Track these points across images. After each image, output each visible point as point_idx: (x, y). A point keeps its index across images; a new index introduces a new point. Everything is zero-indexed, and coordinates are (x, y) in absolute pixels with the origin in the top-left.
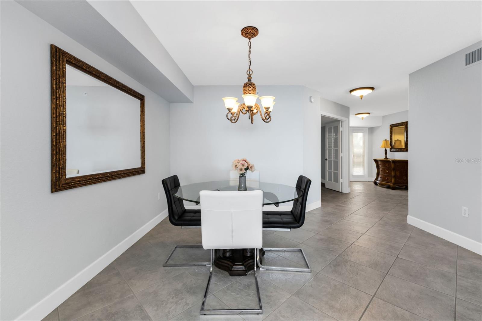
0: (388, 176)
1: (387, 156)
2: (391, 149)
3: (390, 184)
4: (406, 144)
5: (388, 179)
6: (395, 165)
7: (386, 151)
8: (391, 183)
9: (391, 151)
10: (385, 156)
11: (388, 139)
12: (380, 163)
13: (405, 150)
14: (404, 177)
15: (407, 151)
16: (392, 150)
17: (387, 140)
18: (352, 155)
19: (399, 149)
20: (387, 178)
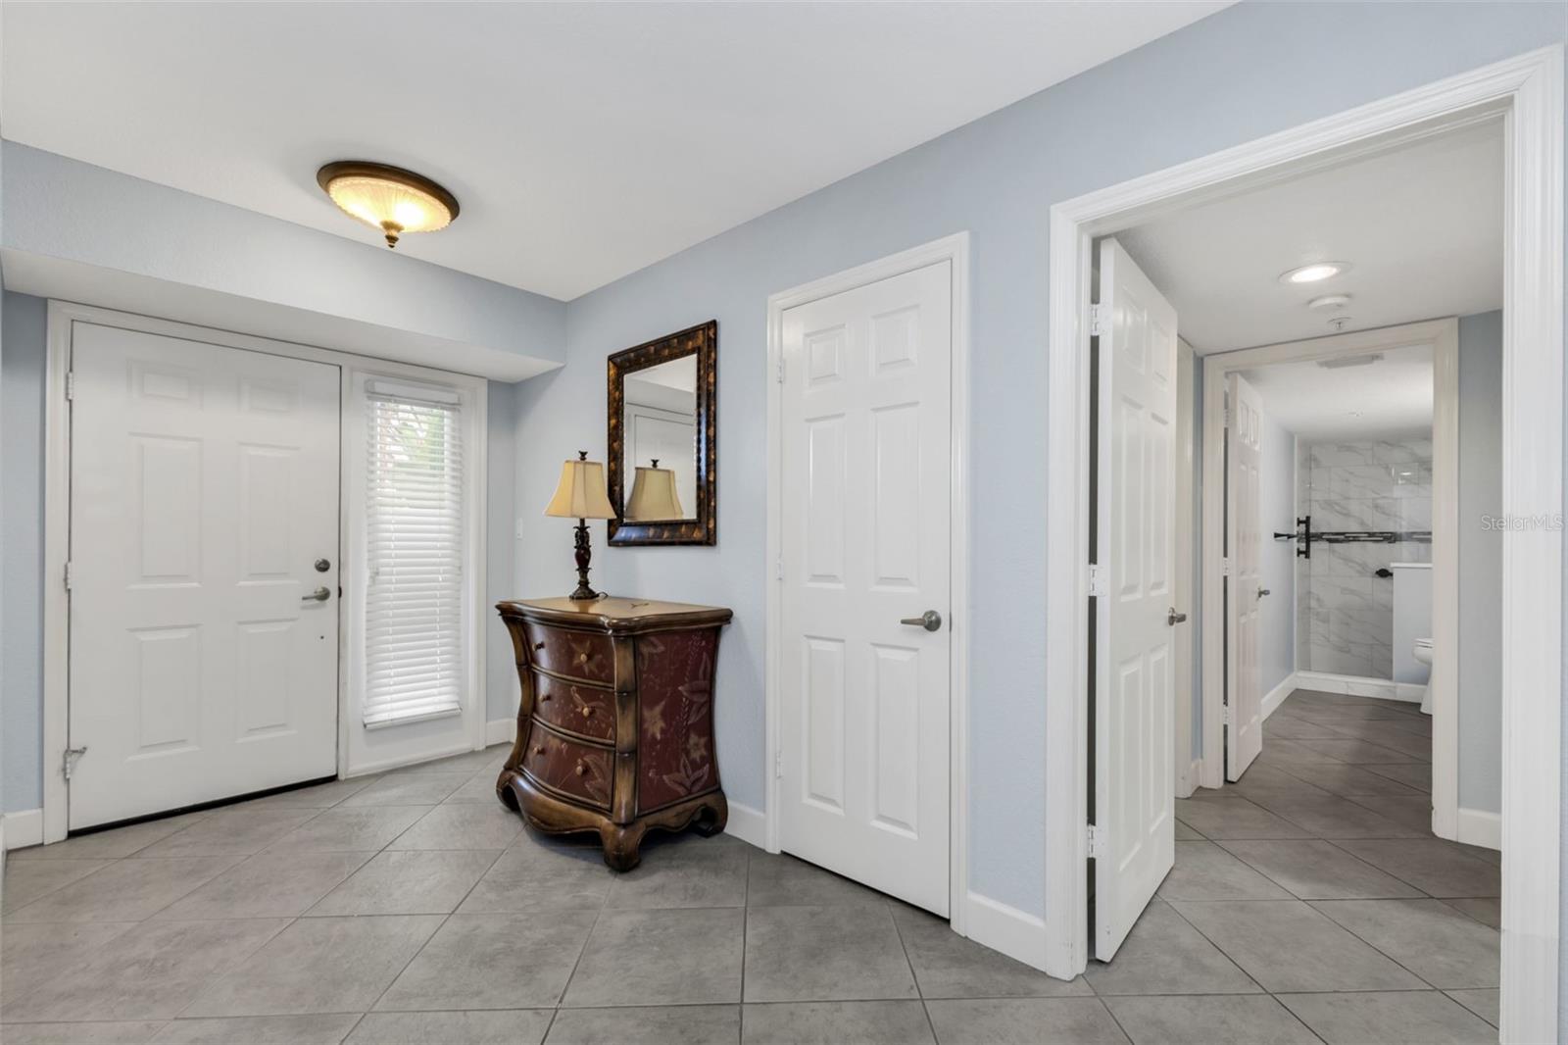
0: (589, 747)
1: (590, 575)
2: (613, 527)
3: (603, 821)
4: (707, 493)
5: (586, 770)
6: (636, 654)
7: (582, 535)
8: (608, 812)
9: (612, 541)
10: (577, 577)
11: (599, 454)
12: (539, 634)
13: (697, 535)
14: (693, 739)
15: (709, 540)
16: (622, 534)
17: (588, 458)
18: (366, 574)
19: (659, 525)
20: (579, 769)
